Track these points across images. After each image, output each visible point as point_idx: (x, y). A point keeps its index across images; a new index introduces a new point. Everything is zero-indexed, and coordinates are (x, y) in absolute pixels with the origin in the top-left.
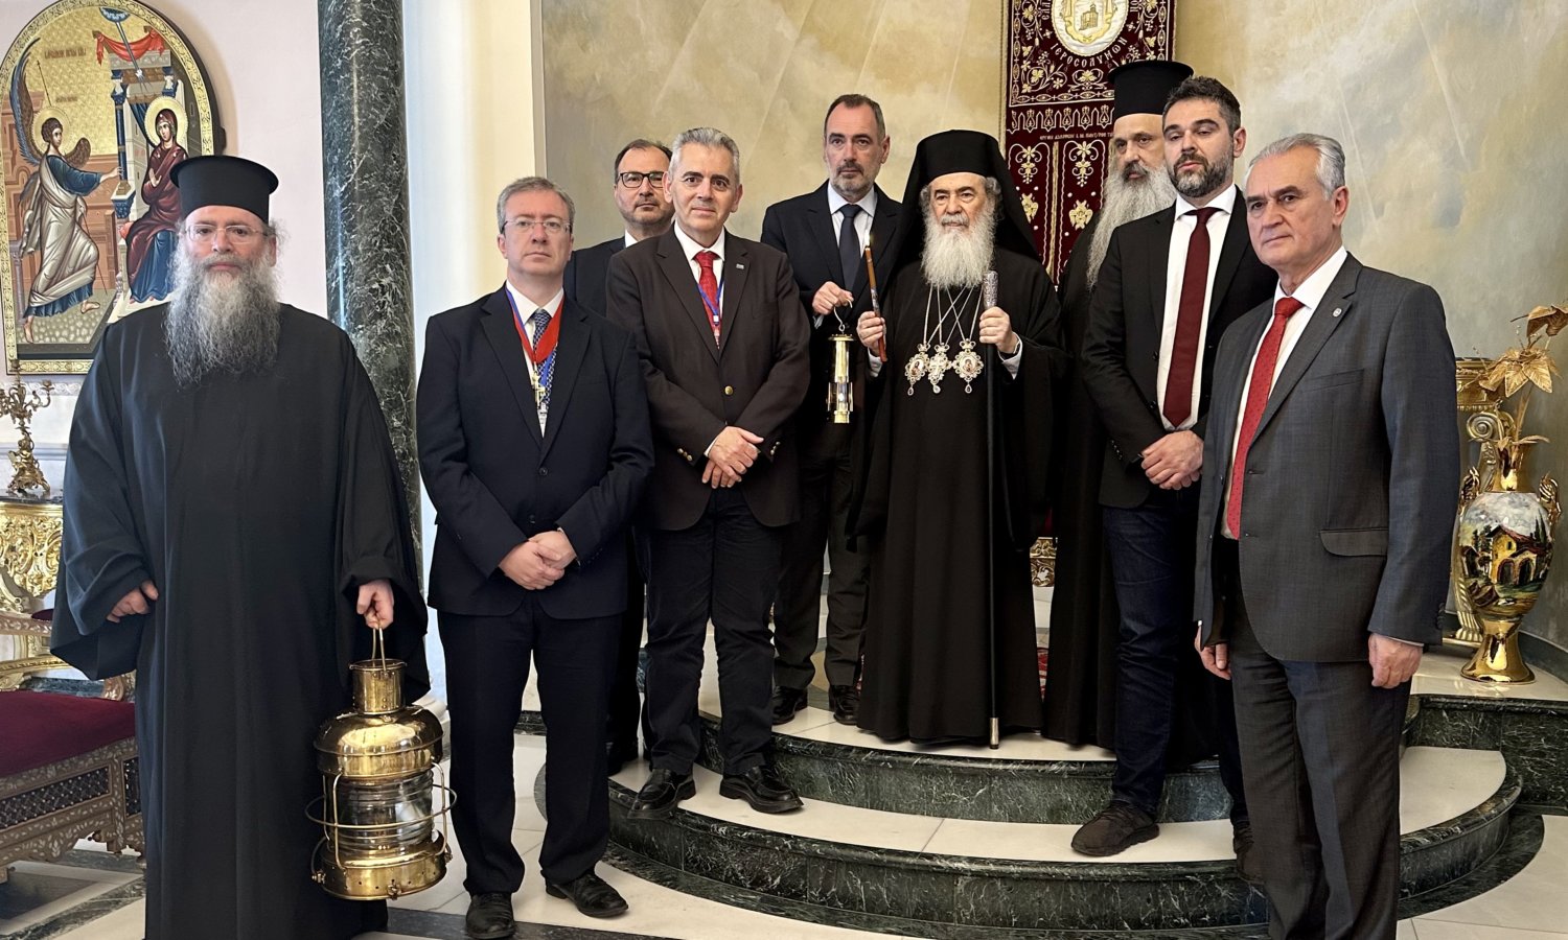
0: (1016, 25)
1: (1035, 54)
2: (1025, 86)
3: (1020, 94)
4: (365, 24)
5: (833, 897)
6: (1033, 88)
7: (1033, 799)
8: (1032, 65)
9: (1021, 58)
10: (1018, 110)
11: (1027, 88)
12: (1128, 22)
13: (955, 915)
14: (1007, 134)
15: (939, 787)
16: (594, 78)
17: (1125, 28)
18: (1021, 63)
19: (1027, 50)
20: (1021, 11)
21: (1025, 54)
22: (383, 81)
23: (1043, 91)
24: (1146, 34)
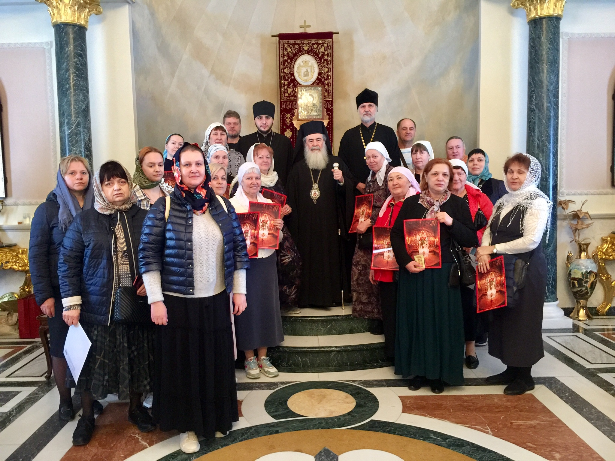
0: (282, 74)
1: (289, 84)
2: (286, 94)
3: (285, 97)
4: (77, 73)
5: (291, 364)
6: (289, 95)
7: (345, 327)
8: (288, 87)
9: (284, 85)
10: (284, 102)
11: (287, 95)
12: (319, 75)
13: (331, 365)
14: (281, 109)
15: (316, 326)
16: (149, 90)
17: (318, 77)
18: (284, 87)
19: (286, 83)
20: (284, 70)
21: (286, 84)
22: (84, 93)
23: (292, 96)
24: (325, 80)
